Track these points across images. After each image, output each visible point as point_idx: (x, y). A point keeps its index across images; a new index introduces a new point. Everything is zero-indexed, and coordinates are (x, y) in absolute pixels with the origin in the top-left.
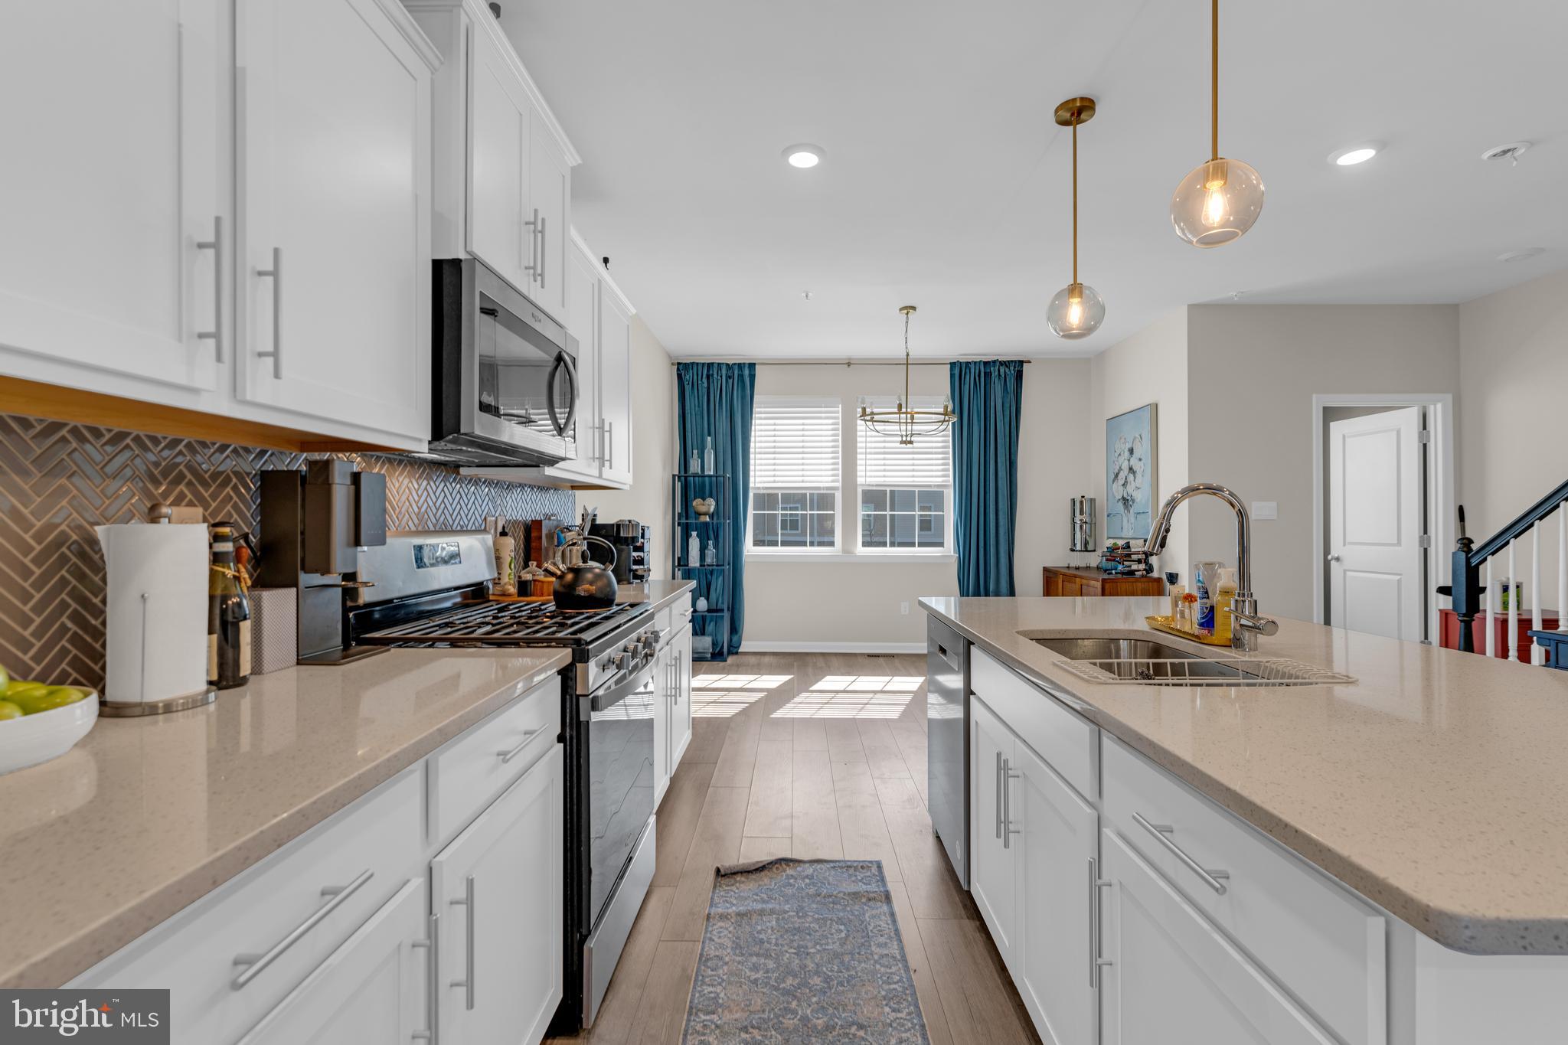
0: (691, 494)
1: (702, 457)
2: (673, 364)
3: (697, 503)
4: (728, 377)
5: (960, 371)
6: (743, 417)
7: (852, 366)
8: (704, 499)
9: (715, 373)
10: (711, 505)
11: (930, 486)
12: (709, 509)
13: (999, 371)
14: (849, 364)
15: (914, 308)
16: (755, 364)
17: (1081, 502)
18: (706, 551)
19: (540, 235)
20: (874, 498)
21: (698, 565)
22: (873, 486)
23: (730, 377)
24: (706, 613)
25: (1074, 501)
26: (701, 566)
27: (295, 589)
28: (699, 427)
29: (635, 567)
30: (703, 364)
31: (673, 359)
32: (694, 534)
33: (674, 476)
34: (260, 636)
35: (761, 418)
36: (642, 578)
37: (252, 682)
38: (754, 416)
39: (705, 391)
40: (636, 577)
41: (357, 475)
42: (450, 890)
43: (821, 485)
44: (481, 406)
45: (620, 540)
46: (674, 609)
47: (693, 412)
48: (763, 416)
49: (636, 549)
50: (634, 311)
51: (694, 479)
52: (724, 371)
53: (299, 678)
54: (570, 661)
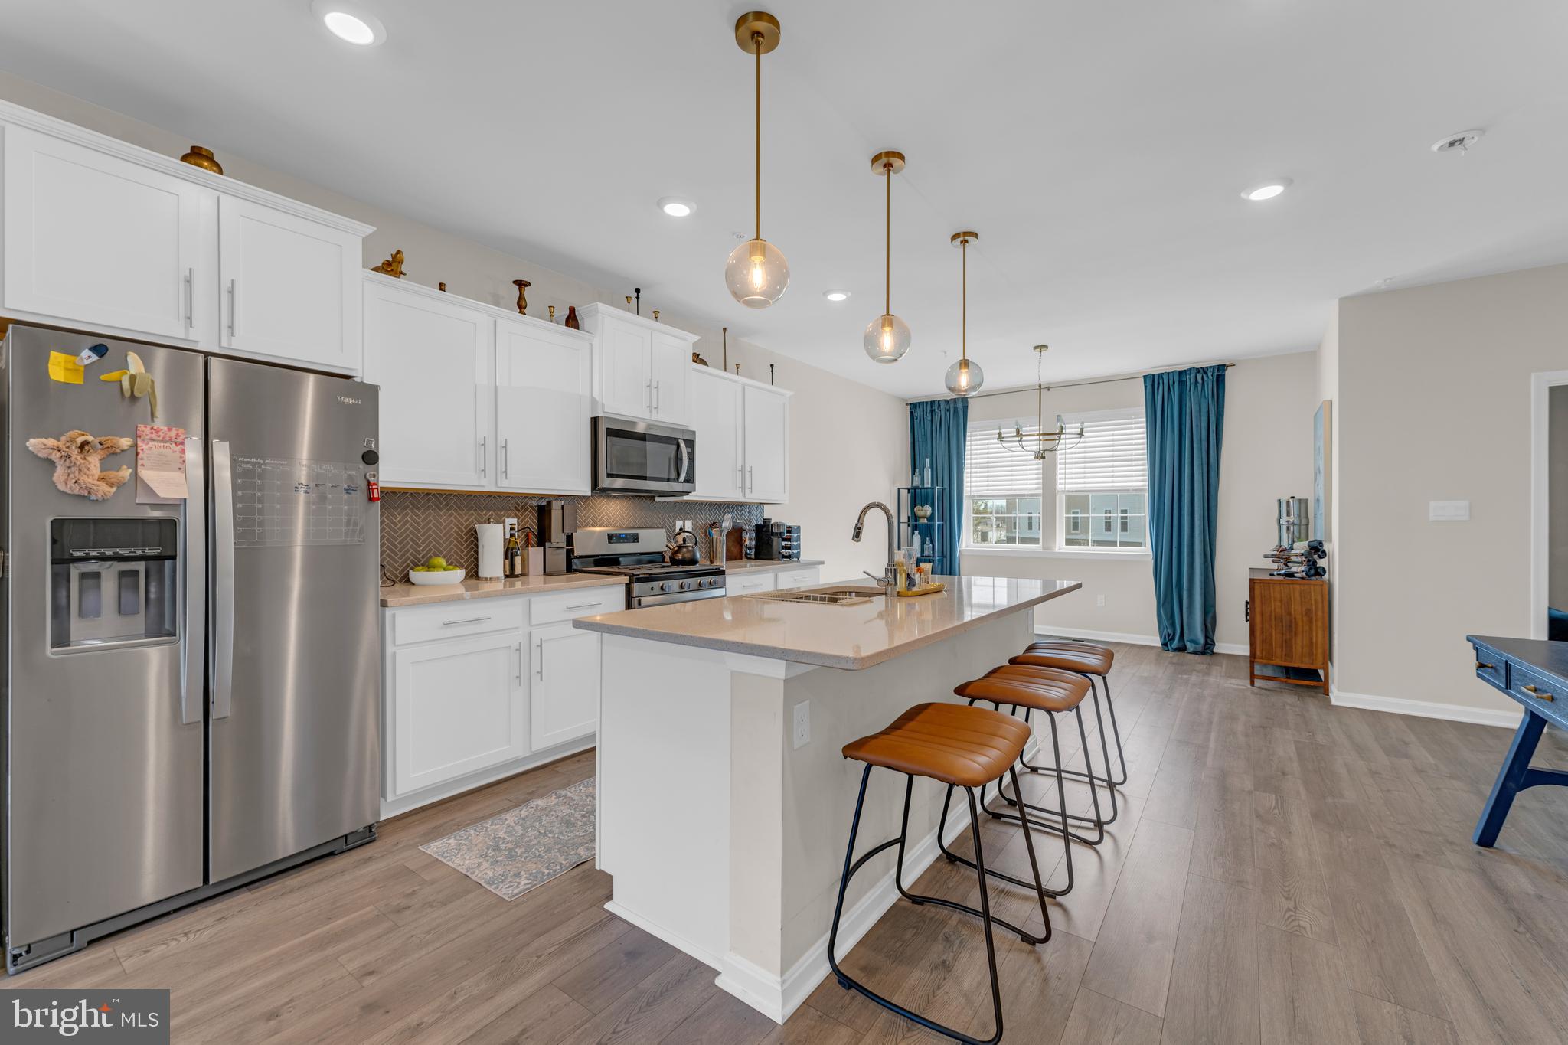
0: (916, 500)
1: (922, 473)
2: (907, 404)
3: (919, 509)
4: (946, 410)
5: (1154, 382)
7: (1050, 389)
8: (923, 506)
9: (936, 408)
10: (928, 511)
11: (1128, 490)
12: (926, 513)
13: (1196, 377)
14: (1048, 388)
15: (1045, 347)
16: (967, 398)
17: (1288, 503)
18: (924, 545)
19: (654, 391)
20: (1078, 501)
22: (1072, 492)
23: (948, 410)
25: (1280, 501)
27: (542, 548)
28: (923, 450)
29: (784, 551)
30: (927, 402)
31: (906, 401)
32: (916, 532)
33: (899, 490)
34: (526, 562)
35: (976, 440)
36: (789, 557)
37: (521, 578)
38: (968, 438)
39: (929, 423)
40: (784, 557)
41: (563, 506)
42: (535, 641)
43: (1026, 492)
44: (609, 475)
45: (773, 534)
46: (781, 575)
47: (920, 440)
48: (978, 438)
49: (784, 540)
50: (792, 393)
51: (918, 491)
52: (943, 406)
53: (544, 579)
54: (628, 582)
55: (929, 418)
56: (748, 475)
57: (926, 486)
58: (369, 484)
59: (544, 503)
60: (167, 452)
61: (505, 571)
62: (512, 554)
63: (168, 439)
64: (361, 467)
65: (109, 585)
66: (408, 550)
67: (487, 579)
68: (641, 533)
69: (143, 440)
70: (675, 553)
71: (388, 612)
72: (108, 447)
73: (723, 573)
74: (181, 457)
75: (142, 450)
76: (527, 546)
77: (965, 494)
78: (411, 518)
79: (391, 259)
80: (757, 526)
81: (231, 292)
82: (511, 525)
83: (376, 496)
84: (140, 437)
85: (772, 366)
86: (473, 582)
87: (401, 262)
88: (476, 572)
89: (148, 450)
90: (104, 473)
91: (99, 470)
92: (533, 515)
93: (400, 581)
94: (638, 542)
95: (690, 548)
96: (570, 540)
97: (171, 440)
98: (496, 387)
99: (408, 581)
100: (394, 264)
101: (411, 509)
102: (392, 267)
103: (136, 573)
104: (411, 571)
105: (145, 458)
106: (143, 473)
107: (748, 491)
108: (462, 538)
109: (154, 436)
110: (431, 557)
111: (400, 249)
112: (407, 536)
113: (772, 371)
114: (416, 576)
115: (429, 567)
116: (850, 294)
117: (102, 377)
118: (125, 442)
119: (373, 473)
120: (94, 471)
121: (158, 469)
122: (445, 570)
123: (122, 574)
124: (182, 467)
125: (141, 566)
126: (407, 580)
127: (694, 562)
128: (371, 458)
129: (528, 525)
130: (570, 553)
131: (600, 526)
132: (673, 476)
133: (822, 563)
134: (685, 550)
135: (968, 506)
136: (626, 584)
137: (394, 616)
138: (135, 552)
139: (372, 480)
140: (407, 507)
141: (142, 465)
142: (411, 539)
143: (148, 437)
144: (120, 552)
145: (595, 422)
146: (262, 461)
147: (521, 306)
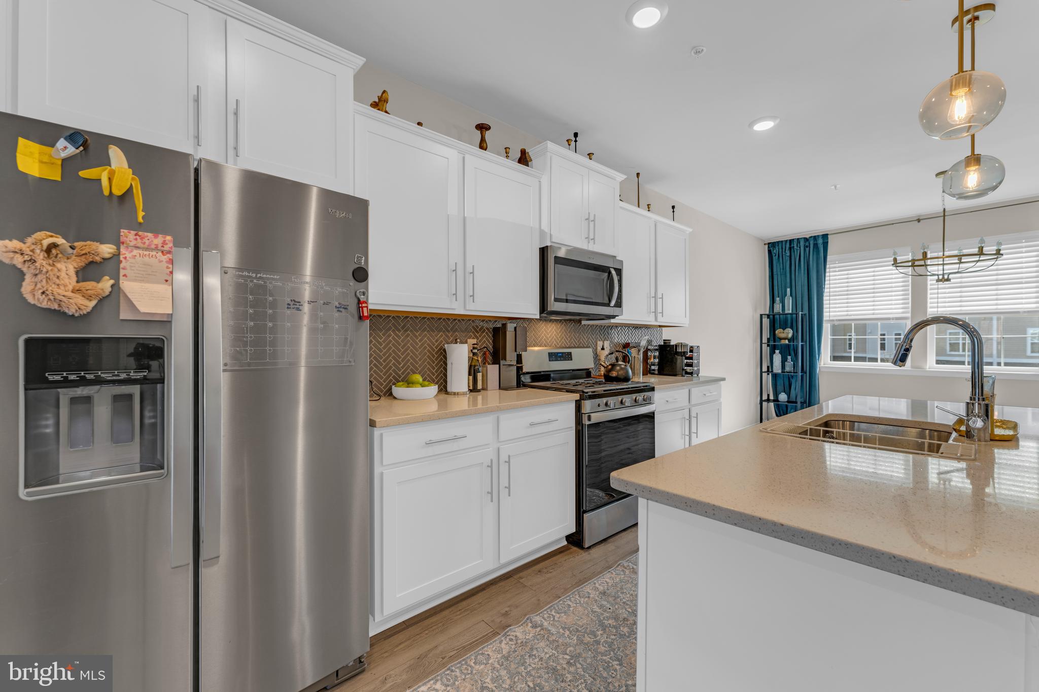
0: (777, 325)
1: (783, 302)
2: (765, 244)
3: (779, 332)
4: (805, 247)
6: (818, 272)
7: (921, 221)
8: (784, 329)
9: (795, 245)
10: (789, 333)
12: (788, 335)
14: (919, 221)
16: (827, 235)
18: (786, 363)
19: (592, 224)
21: (780, 371)
23: (807, 247)
24: (786, 403)
26: (782, 372)
27: (498, 365)
28: (783, 282)
29: (686, 368)
30: (786, 241)
31: (764, 241)
32: (777, 351)
33: (761, 315)
34: (485, 378)
35: (835, 271)
36: (691, 374)
37: (482, 392)
38: (827, 270)
39: (788, 258)
40: (687, 373)
41: (515, 328)
42: (504, 457)
43: (891, 316)
44: (556, 300)
45: (677, 353)
46: (695, 391)
47: (779, 273)
48: (837, 269)
49: (687, 358)
50: (691, 230)
51: (777, 317)
52: (802, 243)
53: (500, 393)
54: (578, 398)
55: (788, 254)
56: (659, 301)
57: (786, 312)
58: (359, 302)
59: (499, 325)
60: (153, 261)
61: (469, 386)
62: (474, 370)
63: (153, 247)
64: (351, 284)
65: (103, 410)
66: (391, 367)
67: (455, 394)
68: (574, 351)
69: (127, 247)
70: (609, 371)
71: (377, 432)
72: (86, 254)
73: (653, 389)
74: (168, 268)
75: (125, 258)
76: (484, 363)
77: (825, 319)
78: (393, 338)
79: (377, 101)
80: (660, 346)
81: (236, 114)
82: (473, 344)
83: (366, 314)
84: (123, 243)
85: (673, 207)
86: (443, 396)
87: (386, 101)
88: (445, 387)
89: (131, 259)
90: (81, 284)
91: (74, 279)
92: (489, 336)
93: (385, 395)
94: (571, 360)
95: (623, 366)
96: (519, 359)
97: (156, 248)
98: (464, 219)
99: (391, 394)
100: (380, 105)
101: (393, 331)
102: (380, 104)
103: (130, 397)
104: (393, 387)
105: (128, 267)
106: (125, 285)
107: (659, 315)
108: (434, 356)
109: (140, 245)
110: (409, 373)
111: (387, 90)
112: (390, 354)
113: (673, 212)
114: (398, 391)
115: (409, 383)
116: (778, 121)
117: (82, 174)
118: (106, 250)
119: (362, 290)
120: (67, 281)
121: (141, 281)
122: (423, 386)
123: (116, 398)
124: (169, 278)
125: (136, 390)
126: (389, 394)
127: (626, 379)
128: (361, 275)
129: (485, 345)
130: (519, 369)
131: (540, 346)
132: (606, 301)
133: (724, 379)
134: (618, 368)
135: (827, 328)
136: (576, 401)
137: (381, 435)
138: (118, 376)
139: (362, 298)
140: (390, 328)
141: (125, 275)
142: (394, 358)
143: (132, 244)
144: (103, 375)
145: (543, 251)
146: (254, 275)
147: (483, 145)
